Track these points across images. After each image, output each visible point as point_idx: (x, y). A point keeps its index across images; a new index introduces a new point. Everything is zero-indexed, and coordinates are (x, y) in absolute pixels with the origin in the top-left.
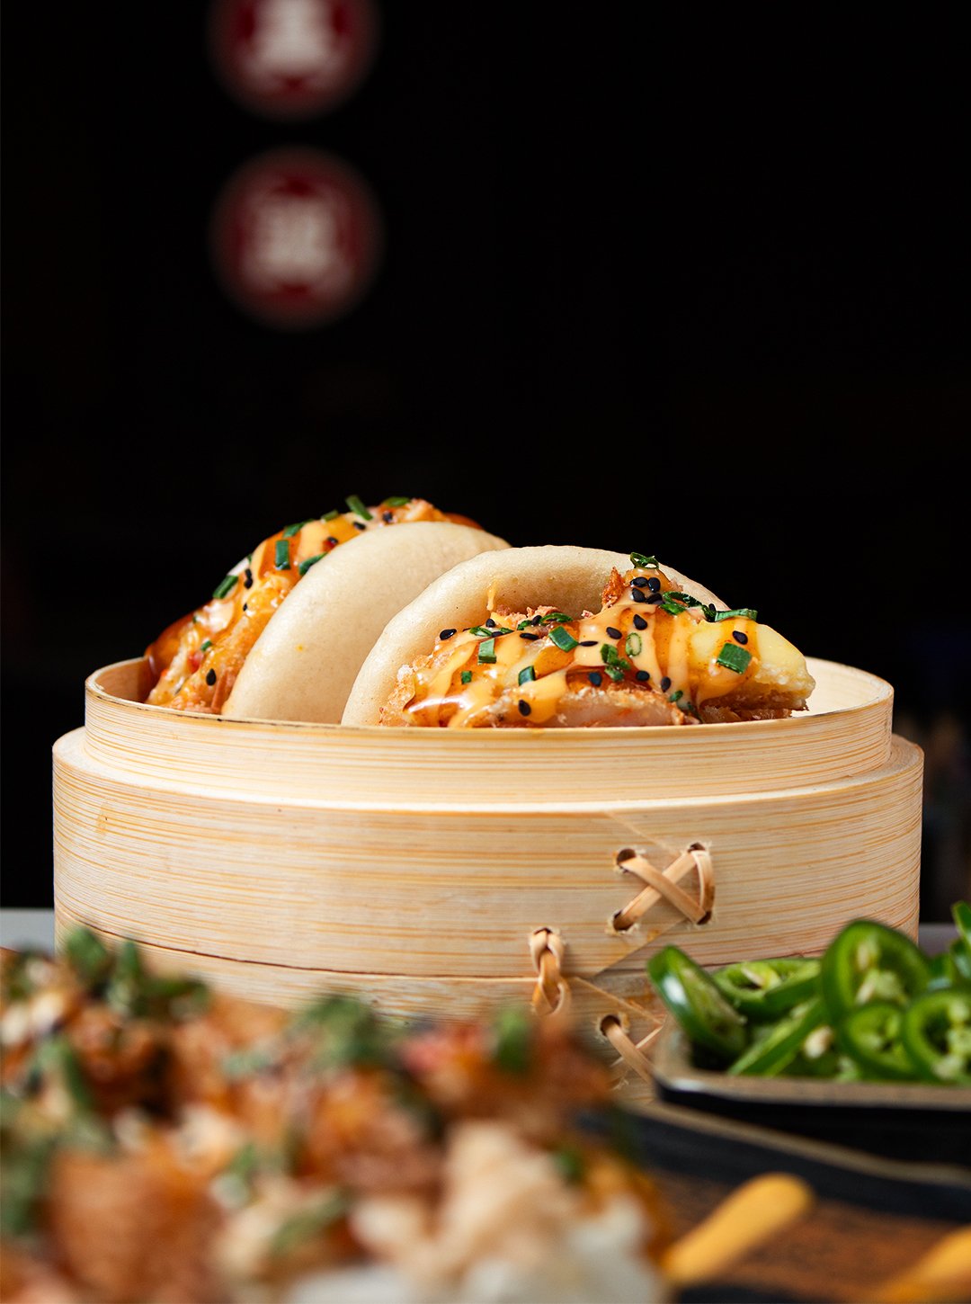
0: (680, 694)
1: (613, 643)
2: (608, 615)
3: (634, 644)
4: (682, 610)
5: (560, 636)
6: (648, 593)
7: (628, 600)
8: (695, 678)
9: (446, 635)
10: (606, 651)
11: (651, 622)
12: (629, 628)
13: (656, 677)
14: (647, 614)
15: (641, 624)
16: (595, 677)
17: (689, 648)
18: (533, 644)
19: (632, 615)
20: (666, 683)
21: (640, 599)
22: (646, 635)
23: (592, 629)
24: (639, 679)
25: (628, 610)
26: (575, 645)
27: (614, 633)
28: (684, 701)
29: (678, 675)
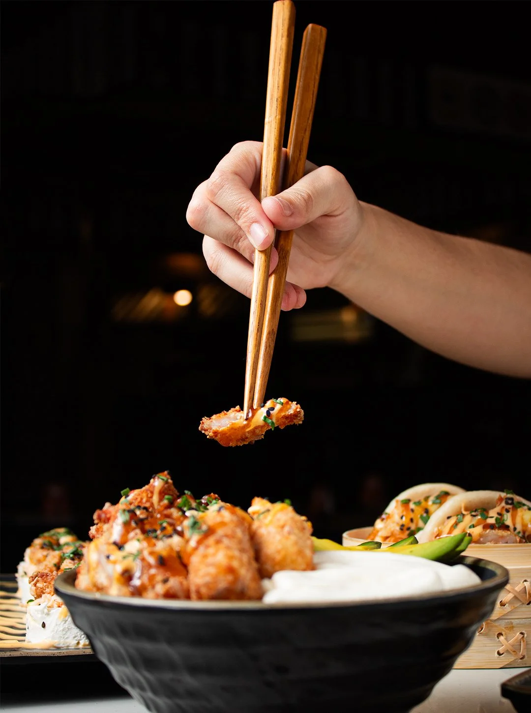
0: (519, 532)
1: (499, 517)
2: (498, 509)
3: (505, 517)
4: (520, 507)
5: (482, 515)
6: (510, 502)
7: (503, 504)
8: (524, 528)
9: (449, 518)
10: (496, 519)
11: (511, 511)
12: (504, 512)
13: (512, 527)
14: (510, 508)
15: (507, 511)
16: (492, 527)
17: (522, 519)
18: (474, 518)
19: (505, 509)
20: (515, 529)
21: (507, 503)
22: (509, 515)
23: (493, 513)
24: (507, 528)
25: (503, 507)
26: (487, 517)
27: (499, 514)
28: (521, 535)
29: (519, 527)
